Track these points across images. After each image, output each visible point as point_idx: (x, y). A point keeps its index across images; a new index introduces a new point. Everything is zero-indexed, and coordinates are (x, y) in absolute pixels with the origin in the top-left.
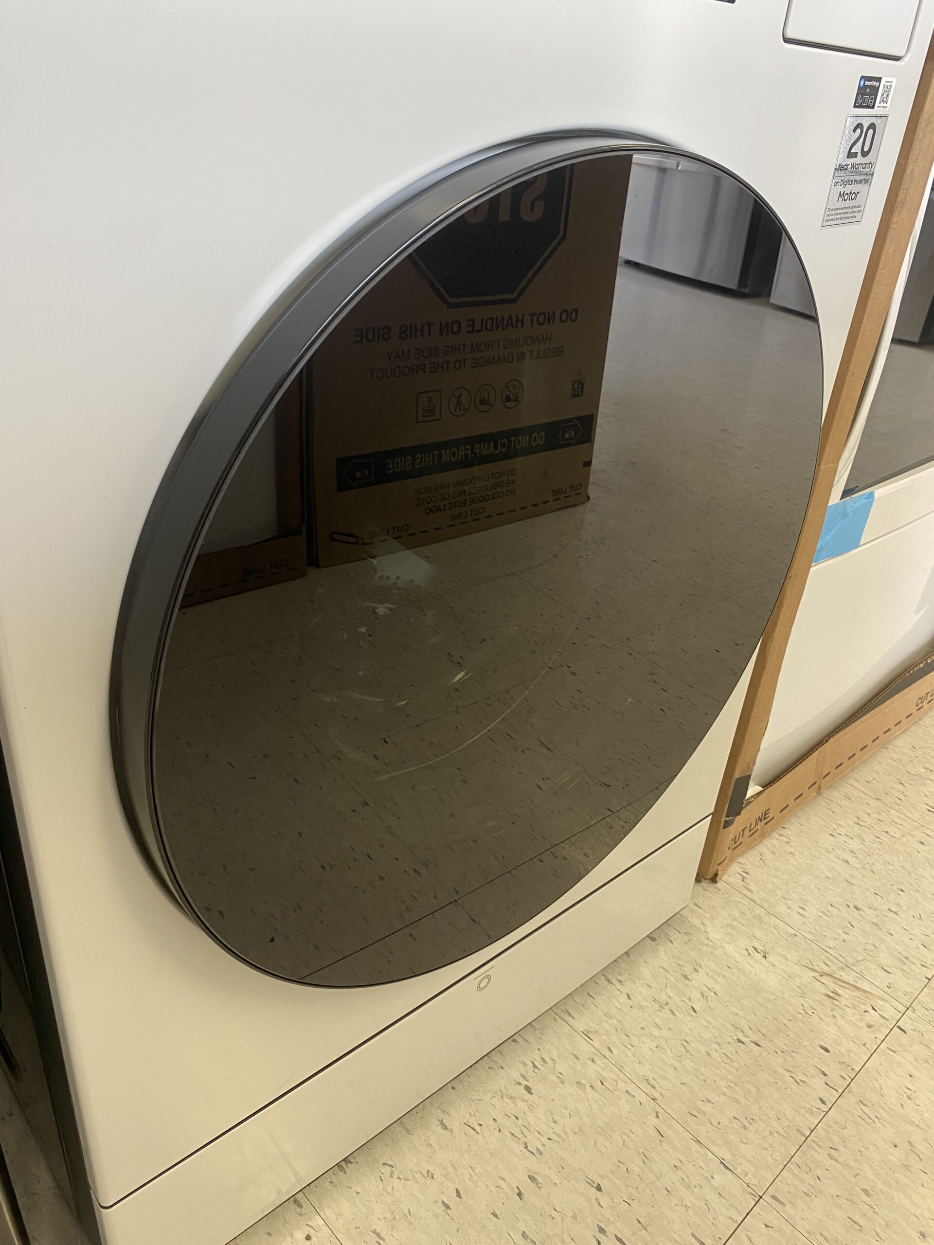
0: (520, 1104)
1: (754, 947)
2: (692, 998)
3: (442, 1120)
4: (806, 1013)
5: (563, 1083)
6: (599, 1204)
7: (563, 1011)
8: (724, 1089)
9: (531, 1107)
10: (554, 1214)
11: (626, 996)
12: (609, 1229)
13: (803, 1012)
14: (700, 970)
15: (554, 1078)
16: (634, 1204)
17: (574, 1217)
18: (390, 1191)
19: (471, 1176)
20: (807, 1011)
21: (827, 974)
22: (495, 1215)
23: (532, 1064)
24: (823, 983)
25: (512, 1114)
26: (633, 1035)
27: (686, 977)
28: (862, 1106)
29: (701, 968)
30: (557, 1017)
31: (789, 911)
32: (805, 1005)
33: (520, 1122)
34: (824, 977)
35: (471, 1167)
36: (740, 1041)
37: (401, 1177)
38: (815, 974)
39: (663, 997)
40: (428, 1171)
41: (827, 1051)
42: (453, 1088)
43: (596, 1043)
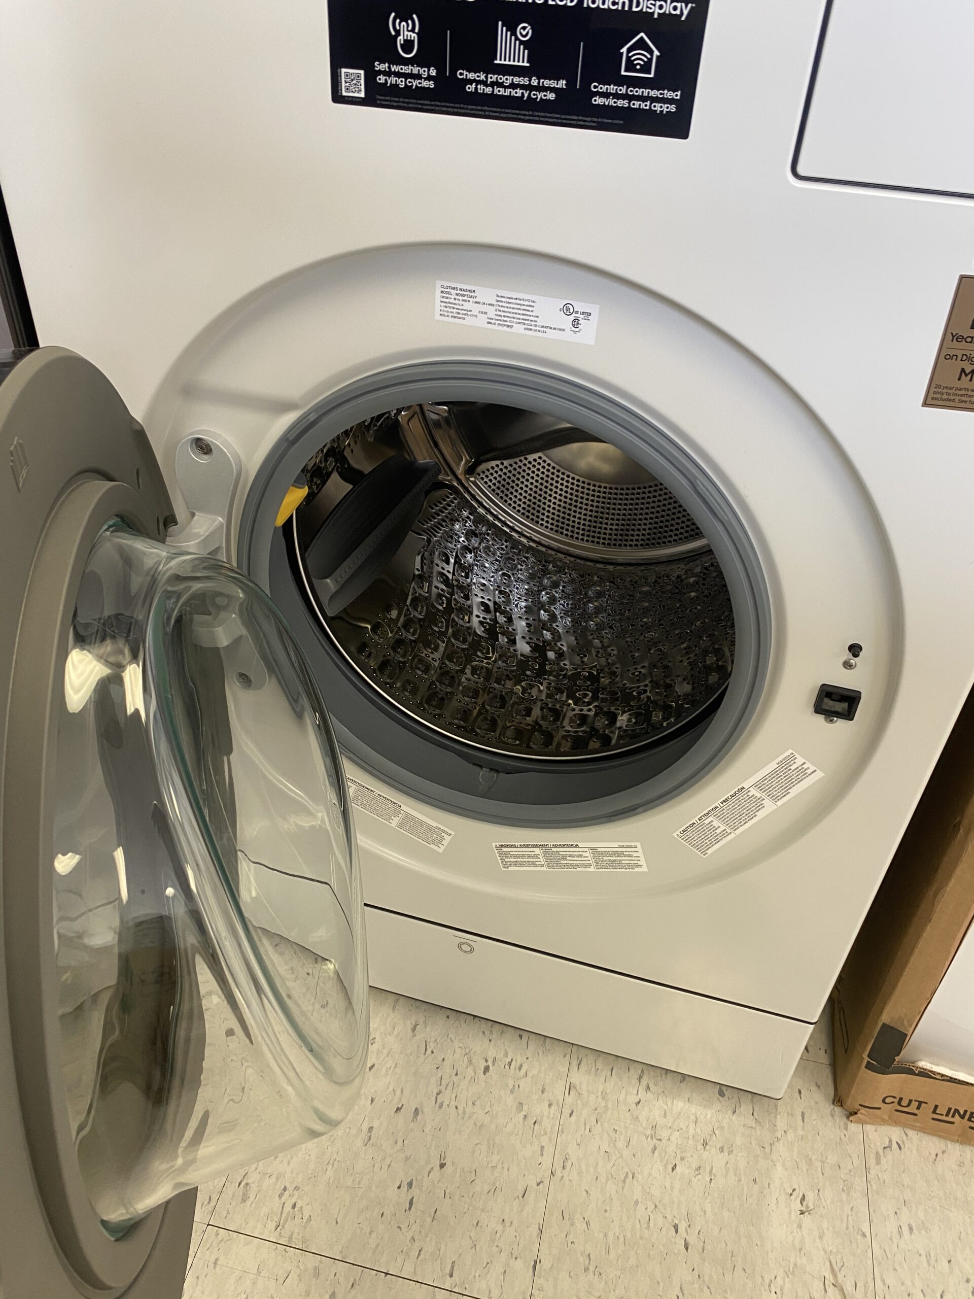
0: (470, 1071)
2: (686, 1160)
3: (418, 1024)
5: (512, 1092)
6: (430, 1172)
7: (578, 1058)
10: (400, 1141)
11: (637, 1101)
12: (415, 1191)
13: (767, 1282)
15: (511, 1083)
16: (447, 1200)
17: (407, 1159)
20: (772, 1285)
21: (842, 1290)
22: (372, 1101)
23: (510, 1060)
24: (826, 1291)
25: (457, 1069)
27: (705, 1144)
29: (729, 1154)
30: (568, 1056)
31: (892, 1214)
32: (779, 1280)
33: (455, 1079)
34: (836, 1289)
36: (676, 1227)
39: (664, 1134)
42: (448, 1017)
43: (569, 1099)
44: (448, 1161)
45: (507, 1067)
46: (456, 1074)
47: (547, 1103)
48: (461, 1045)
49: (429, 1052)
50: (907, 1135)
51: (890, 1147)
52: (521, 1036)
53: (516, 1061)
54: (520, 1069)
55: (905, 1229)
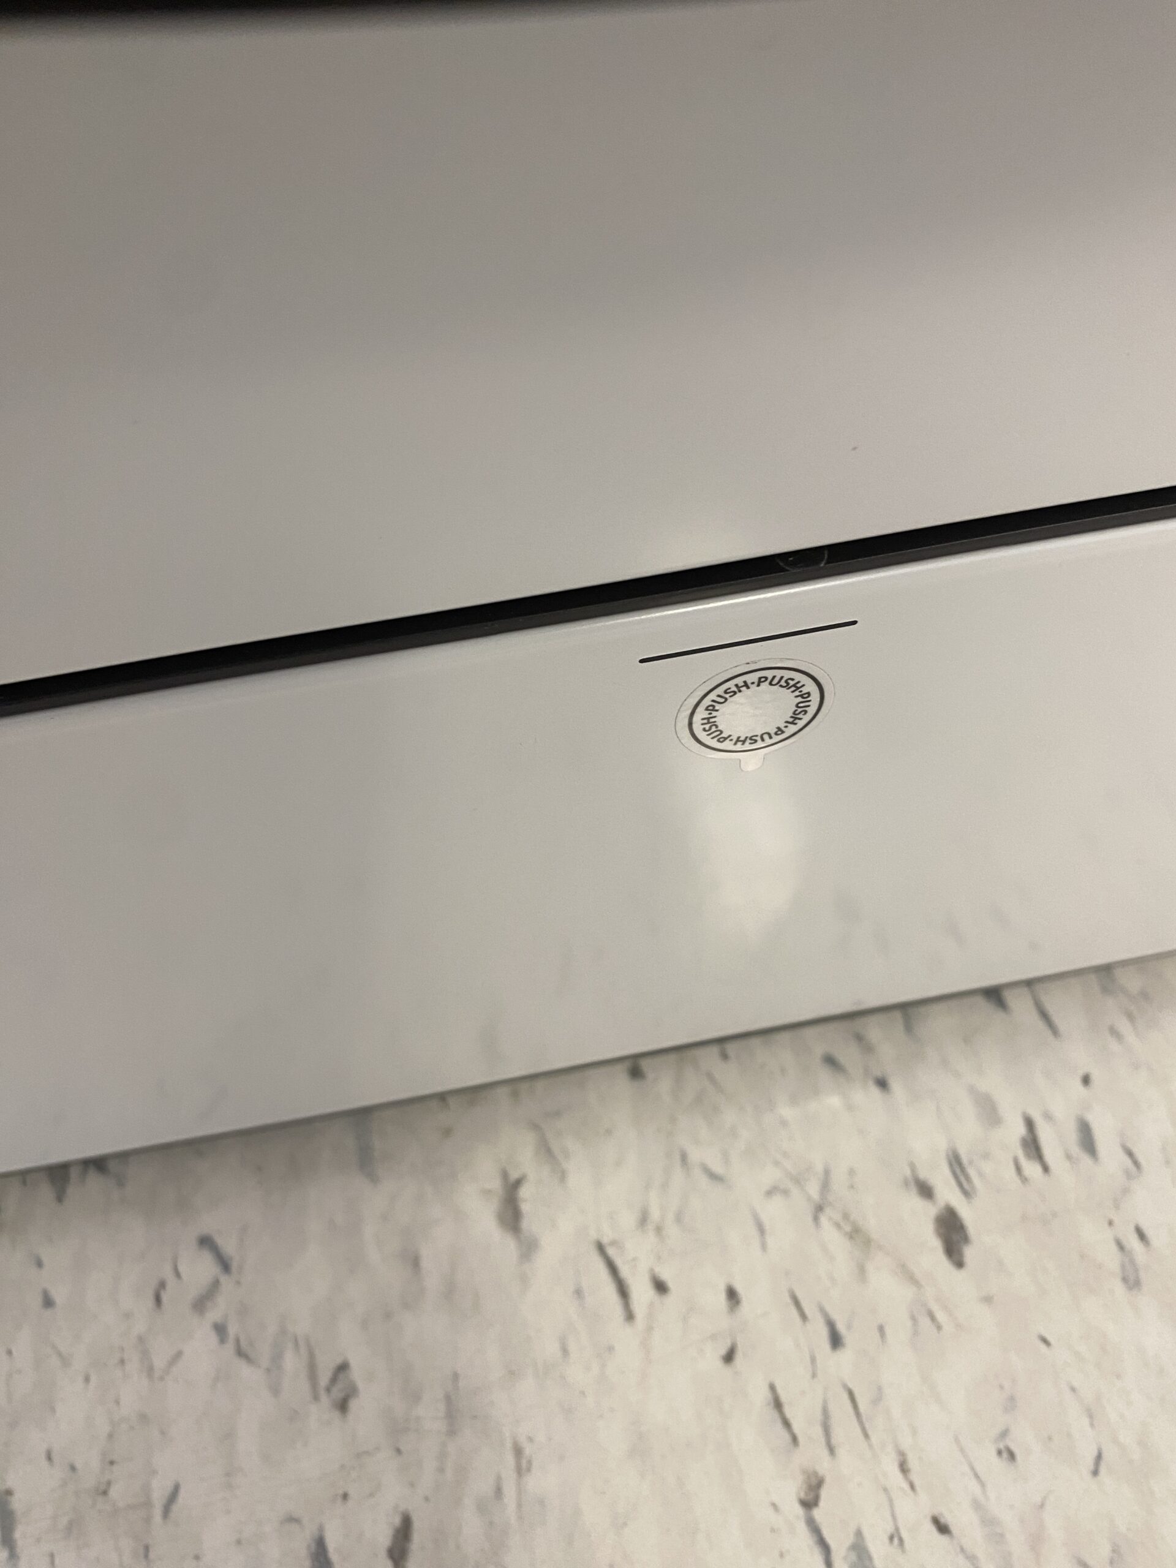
45: (1032, 1169)
46: (836, 1340)
48: (770, 1175)
49: (642, 1293)
53: (1048, 1117)
54: (1087, 1141)
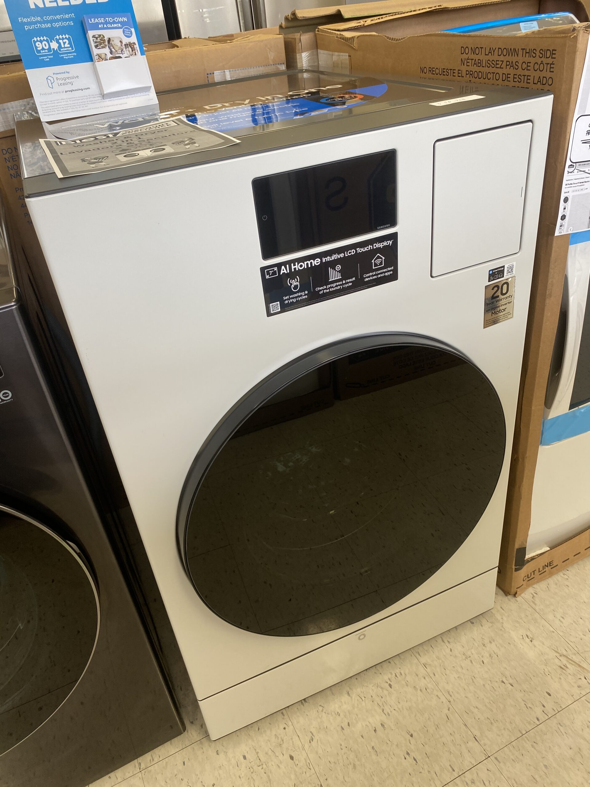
0: (385, 692)
1: (527, 635)
2: (484, 656)
3: (348, 692)
4: (545, 674)
5: (407, 685)
6: (410, 742)
7: (416, 652)
8: (487, 704)
9: (390, 694)
10: (388, 742)
11: (450, 650)
12: (412, 754)
13: (543, 673)
14: (493, 642)
15: (403, 682)
16: (426, 746)
17: (397, 745)
18: (320, 717)
19: (356, 718)
20: (545, 673)
21: (564, 656)
22: (362, 737)
23: (395, 675)
24: (560, 660)
25: (380, 695)
26: (448, 669)
27: (484, 645)
28: (559, 726)
29: (494, 642)
30: (412, 654)
31: (554, 618)
32: (546, 670)
33: (383, 699)
34: (562, 657)
35: (356, 714)
36: (503, 682)
37: (326, 712)
38: (557, 655)
39: (469, 653)
40: (338, 712)
41: (549, 695)
42: (356, 679)
43: (429, 670)
44: (412, 732)
45: (396, 678)
47: (423, 679)
48: (372, 685)
49: (363, 698)
50: (534, 588)
51: (534, 596)
52: (389, 662)
53: (397, 673)
54: (401, 674)
55: (561, 619)
